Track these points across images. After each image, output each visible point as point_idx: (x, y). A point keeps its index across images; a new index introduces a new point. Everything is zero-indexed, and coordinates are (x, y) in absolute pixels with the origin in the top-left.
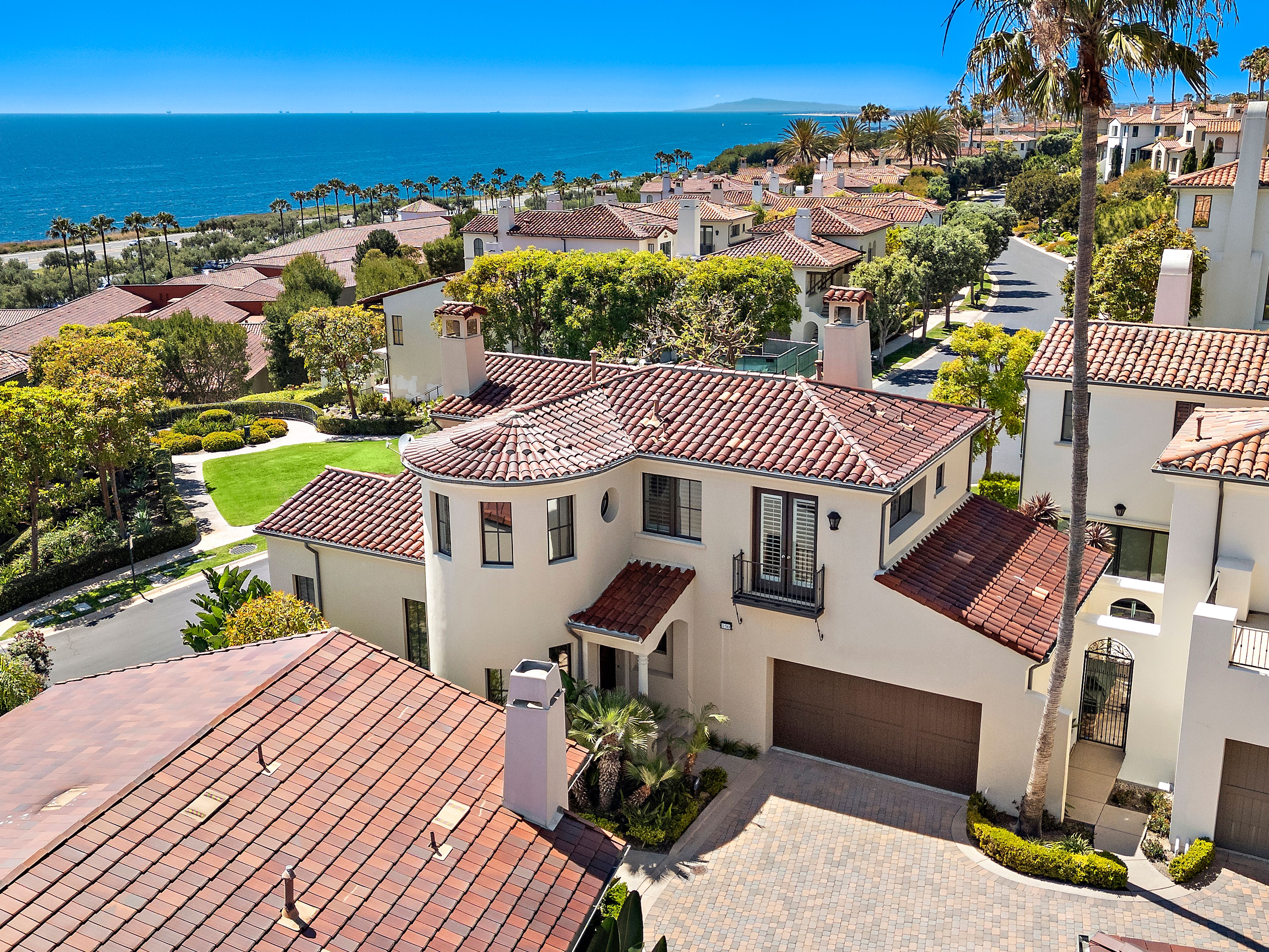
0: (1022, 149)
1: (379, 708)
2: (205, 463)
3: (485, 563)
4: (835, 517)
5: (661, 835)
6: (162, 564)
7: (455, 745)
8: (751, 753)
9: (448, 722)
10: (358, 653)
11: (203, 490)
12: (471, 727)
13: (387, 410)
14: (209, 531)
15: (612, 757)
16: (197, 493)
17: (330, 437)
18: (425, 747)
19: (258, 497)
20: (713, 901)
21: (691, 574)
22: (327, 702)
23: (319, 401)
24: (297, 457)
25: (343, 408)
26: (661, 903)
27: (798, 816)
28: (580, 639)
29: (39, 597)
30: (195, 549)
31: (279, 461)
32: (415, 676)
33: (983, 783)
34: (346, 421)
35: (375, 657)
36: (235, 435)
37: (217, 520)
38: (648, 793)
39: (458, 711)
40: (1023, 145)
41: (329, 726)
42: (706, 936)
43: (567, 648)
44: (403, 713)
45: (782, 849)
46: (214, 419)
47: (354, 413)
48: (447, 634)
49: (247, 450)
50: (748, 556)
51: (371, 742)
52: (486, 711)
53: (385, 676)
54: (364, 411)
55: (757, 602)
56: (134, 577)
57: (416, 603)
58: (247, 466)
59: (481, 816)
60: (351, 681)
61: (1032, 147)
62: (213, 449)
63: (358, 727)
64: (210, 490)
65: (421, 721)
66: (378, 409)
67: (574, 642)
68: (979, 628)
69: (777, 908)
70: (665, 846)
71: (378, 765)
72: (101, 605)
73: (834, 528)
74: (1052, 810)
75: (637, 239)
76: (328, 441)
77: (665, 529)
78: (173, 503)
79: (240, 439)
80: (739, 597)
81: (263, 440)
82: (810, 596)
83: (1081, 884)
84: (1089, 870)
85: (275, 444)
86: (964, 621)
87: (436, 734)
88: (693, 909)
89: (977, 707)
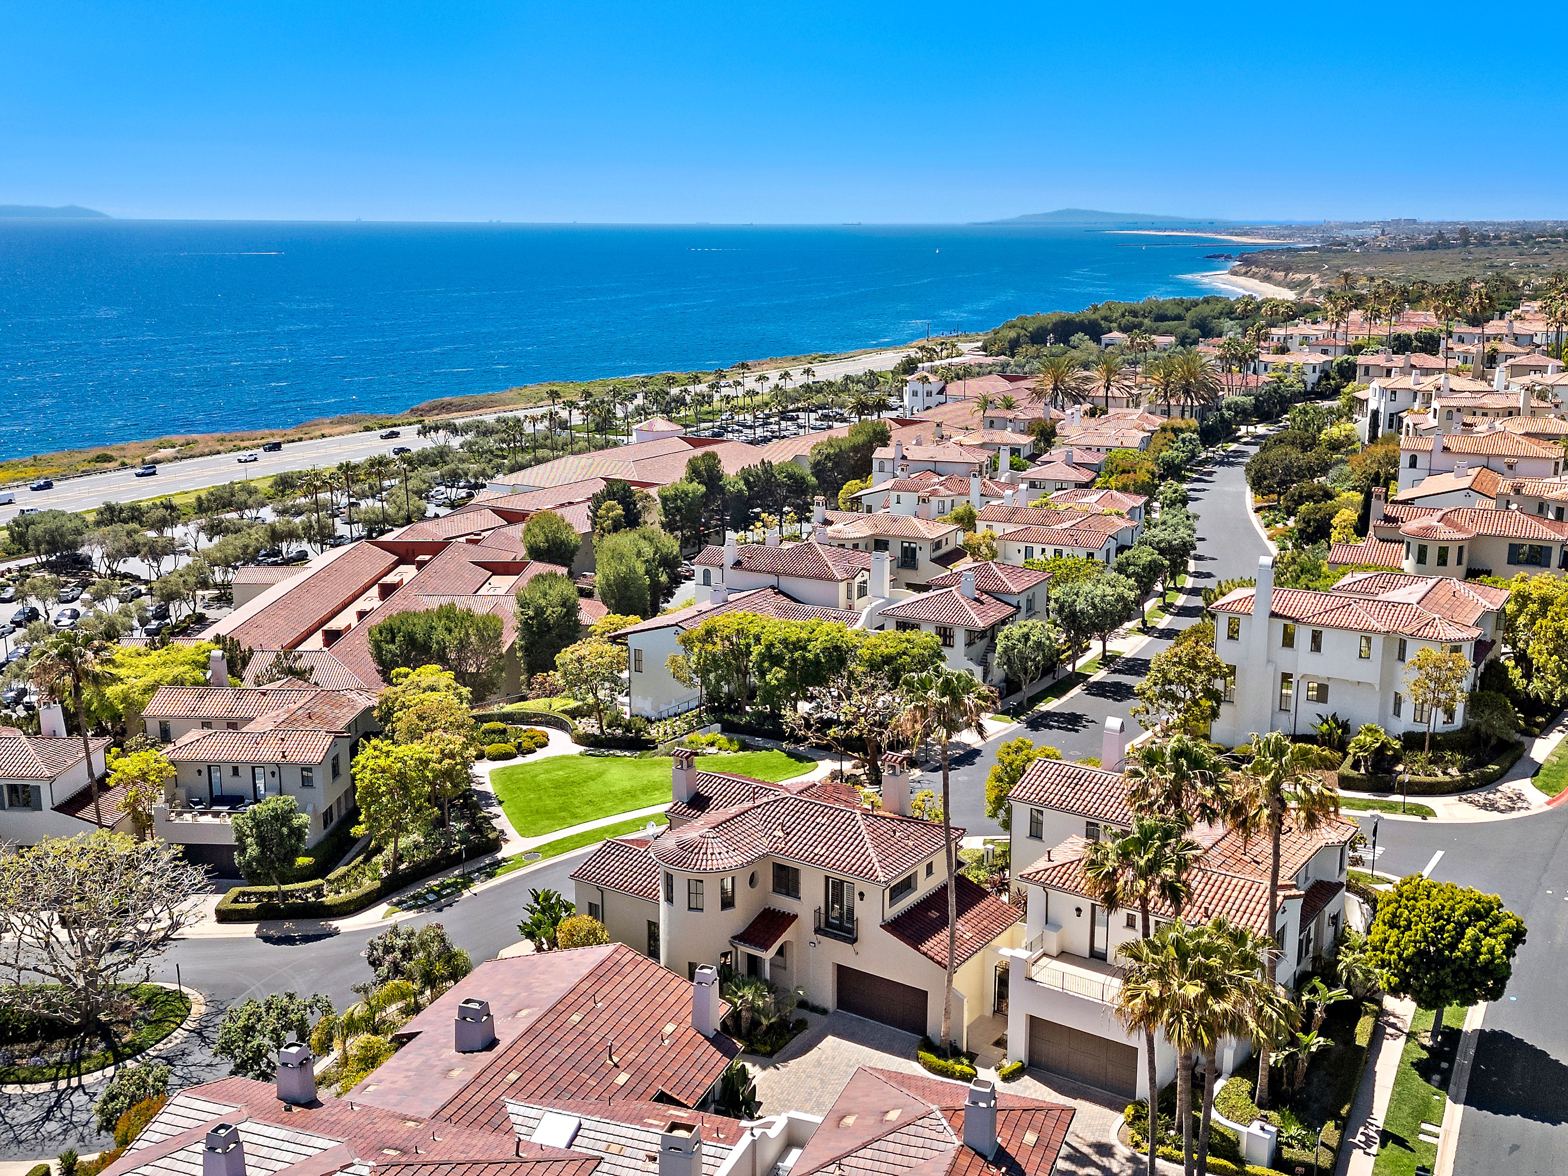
0: (1314, 371)
1: (640, 982)
2: (491, 773)
3: (690, 909)
4: (862, 895)
5: (769, 1049)
6: (478, 866)
7: (672, 999)
8: (824, 1012)
9: (670, 989)
10: (630, 956)
11: (495, 802)
12: (679, 992)
13: (628, 728)
14: (506, 841)
15: (748, 1010)
16: (491, 805)
17: (582, 749)
18: (659, 1000)
19: (537, 812)
20: (788, 1079)
21: (795, 917)
22: (618, 978)
23: (574, 714)
24: (561, 773)
25: (593, 721)
26: (764, 1079)
27: (839, 1044)
28: (736, 949)
29: (401, 888)
30: (499, 856)
31: (548, 776)
32: (654, 968)
33: (930, 1030)
34: (593, 735)
35: (638, 958)
36: (509, 747)
37: (511, 832)
38: (764, 1028)
39: (674, 984)
40: (1314, 368)
41: (620, 988)
42: (782, 1093)
43: (731, 952)
44: (650, 984)
45: (827, 1058)
46: (494, 732)
47: (601, 728)
48: (669, 943)
49: (519, 760)
50: (823, 911)
51: (638, 996)
52: (686, 985)
53: (642, 967)
54: (609, 727)
55: (826, 934)
56: (461, 876)
57: (654, 924)
58: (523, 779)
59: (682, 1030)
60: (628, 968)
61: (1327, 368)
62: (494, 758)
63: (632, 990)
64: (500, 803)
65: (658, 988)
66: (620, 725)
67: (734, 950)
68: (925, 954)
69: (816, 1083)
70: (770, 1055)
71: (640, 1007)
72: (443, 897)
73: (862, 899)
74: (959, 1045)
75: (838, 581)
76: (581, 754)
77: (783, 890)
78: (480, 818)
79: (515, 751)
80: (818, 931)
81: (532, 751)
82: (850, 931)
83: (957, 1079)
84: (961, 1072)
85: (540, 754)
86: (919, 950)
87: (664, 994)
88: (779, 1082)
89: (925, 993)
